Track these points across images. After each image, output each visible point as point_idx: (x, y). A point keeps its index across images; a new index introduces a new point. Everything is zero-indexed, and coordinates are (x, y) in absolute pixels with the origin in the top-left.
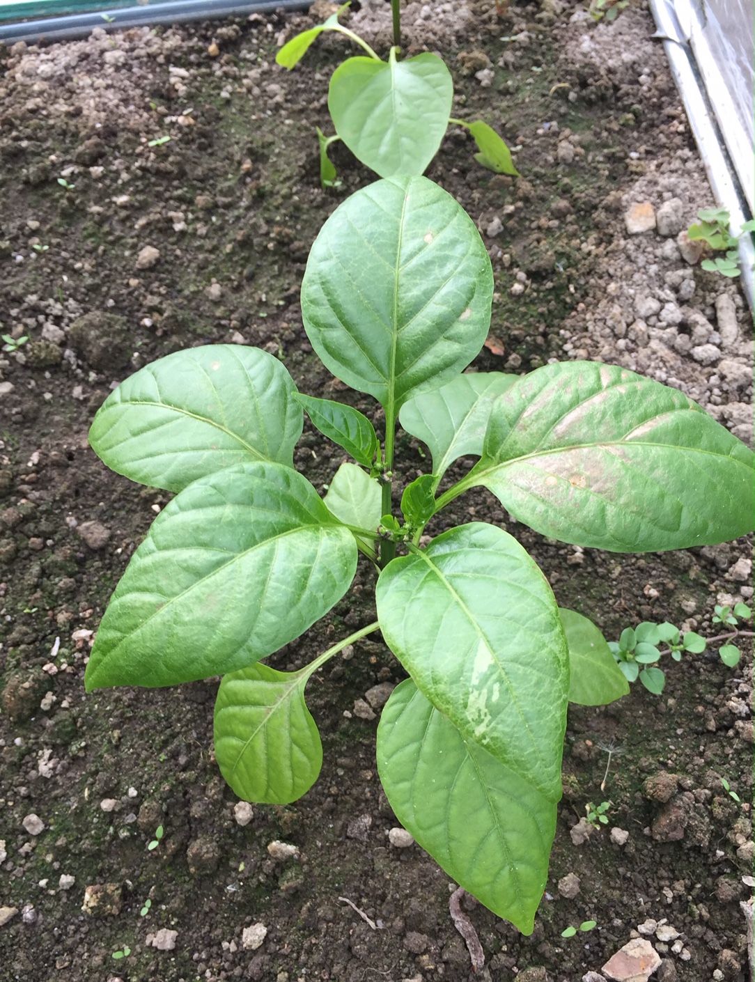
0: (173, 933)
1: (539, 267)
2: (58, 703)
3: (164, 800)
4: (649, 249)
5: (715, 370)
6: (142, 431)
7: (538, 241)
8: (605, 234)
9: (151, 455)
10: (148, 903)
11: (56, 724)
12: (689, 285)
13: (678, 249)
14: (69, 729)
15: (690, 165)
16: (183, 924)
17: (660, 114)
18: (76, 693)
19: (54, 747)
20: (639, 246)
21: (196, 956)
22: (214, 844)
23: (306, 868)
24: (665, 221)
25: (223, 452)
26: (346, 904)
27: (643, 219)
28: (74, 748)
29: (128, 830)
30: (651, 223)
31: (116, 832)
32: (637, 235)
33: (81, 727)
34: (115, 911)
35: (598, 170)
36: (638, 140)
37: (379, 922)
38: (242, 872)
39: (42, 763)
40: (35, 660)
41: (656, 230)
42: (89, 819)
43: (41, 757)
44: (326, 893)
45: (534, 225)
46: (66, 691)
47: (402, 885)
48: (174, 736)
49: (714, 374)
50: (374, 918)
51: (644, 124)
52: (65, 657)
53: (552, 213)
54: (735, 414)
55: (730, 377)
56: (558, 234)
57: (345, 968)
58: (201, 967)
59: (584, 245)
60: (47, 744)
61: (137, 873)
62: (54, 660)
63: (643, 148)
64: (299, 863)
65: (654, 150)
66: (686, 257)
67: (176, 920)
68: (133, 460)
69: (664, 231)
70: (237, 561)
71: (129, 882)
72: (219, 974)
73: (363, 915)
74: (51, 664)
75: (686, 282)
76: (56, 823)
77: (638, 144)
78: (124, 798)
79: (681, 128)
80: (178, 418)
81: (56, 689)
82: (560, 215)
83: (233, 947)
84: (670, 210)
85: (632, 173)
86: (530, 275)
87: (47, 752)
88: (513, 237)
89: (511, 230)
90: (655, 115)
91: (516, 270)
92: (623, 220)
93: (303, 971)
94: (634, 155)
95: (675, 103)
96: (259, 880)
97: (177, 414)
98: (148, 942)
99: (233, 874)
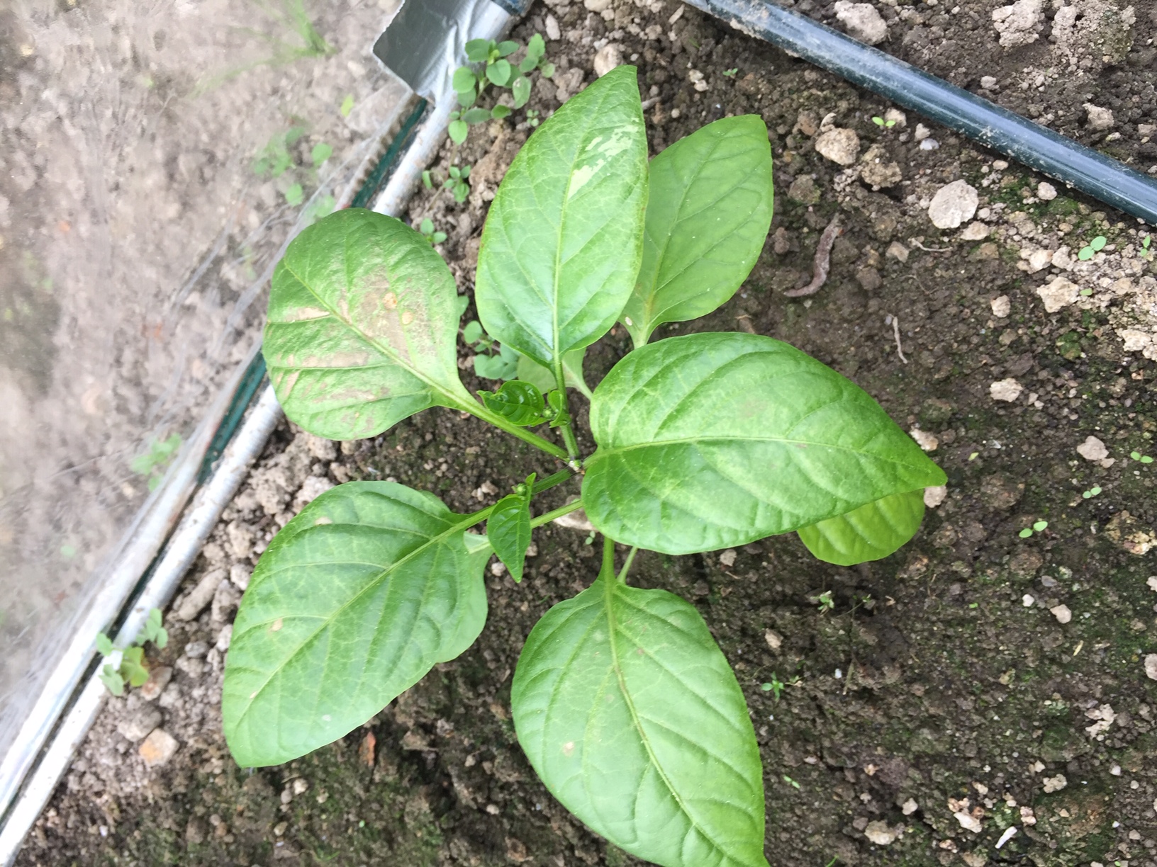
0: (1081, 449)
1: (265, 785)
2: (1047, 773)
3: (1001, 565)
4: (182, 714)
5: (251, 556)
6: (694, 748)
7: (241, 814)
8: (194, 763)
9: (704, 704)
10: (1087, 495)
11: (1062, 748)
12: (192, 649)
13: (165, 689)
14: (1052, 734)
15: (81, 766)
16: (1067, 453)
17: (50, 849)
18: (1020, 770)
19: (1081, 729)
20: (186, 726)
21: (1074, 417)
22: (983, 489)
23: (917, 409)
24: (147, 721)
25: (637, 640)
26: (905, 354)
27: (158, 745)
28: (1060, 706)
29: (1058, 572)
30: (157, 733)
31: (1073, 581)
32: (176, 737)
33: (1039, 728)
34: (1125, 514)
35: (138, 843)
36: (86, 844)
37: (888, 321)
38: (976, 451)
39: (1106, 726)
40: (1038, 839)
41: (161, 725)
42: (1093, 622)
43: (1103, 732)
44: (915, 378)
45: (229, 839)
46: (1028, 781)
47: (846, 335)
48: (948, 623)
49: (255, 553)
50: (891, 328)
51: (69, 854)
52: (1003, 814)
53: (207, 833)
54: (276, 499)
55: (248, 536)
56: (223, 805)
57: (945, 306)
58: (1076, 404)
59: (217, 771)
60: (1087, 739)
61: (1079, 532)
62: (1018, 824)
63: (92, 830)
64: (919, 417)
65: (87, 816)
66: (168, 676)
67: (1071, 463)
68: (728, 722)
69: (156, 716)
70: (698, 436)
71: (1093, 530)
72: (1062, 386)
73: (897, 336)
74: (1023, 819)
75: (190, 654)
76: (1132, 652)
77: (92, 839)
78: (1042, 605)
79: (52, 813)
80: (648, 721)
81: (1038, 792)
82: (205, 825)
83: (1033, 397)
84: (133, 725)
85: (122, 811)
86: (279, 789)
87: (1092, 730)
88: (254, 848)
89: (249, 855)
90: (54, 852)
91: (284, 808)
92: (170, 762)
93: (983, 331)
94: (104, 831)
95: (31, 844)
96: (967, 432)
97: (646, 728)
98: (1112, 461)
99: (985, 454)
